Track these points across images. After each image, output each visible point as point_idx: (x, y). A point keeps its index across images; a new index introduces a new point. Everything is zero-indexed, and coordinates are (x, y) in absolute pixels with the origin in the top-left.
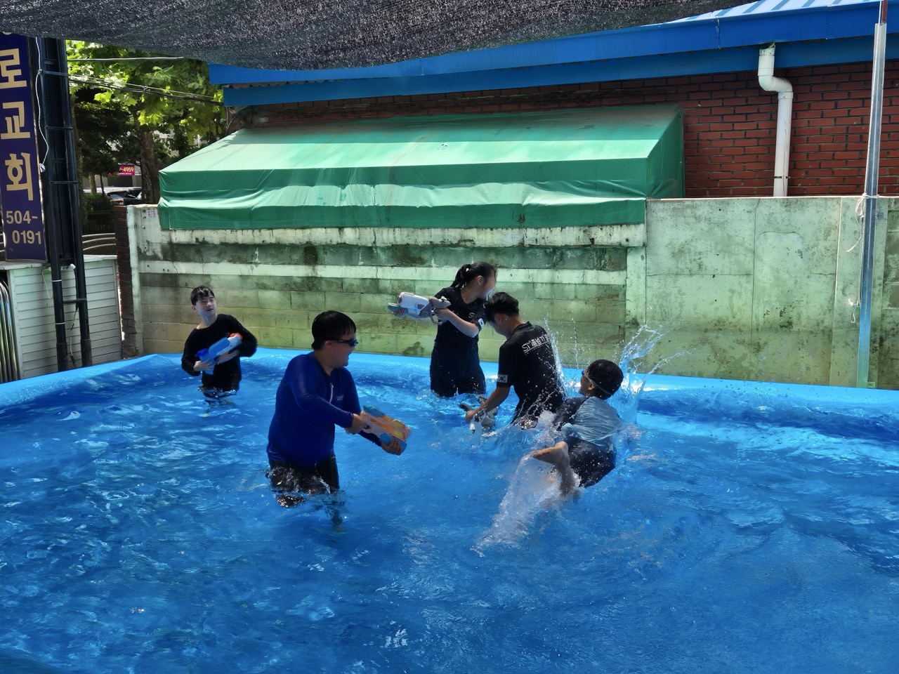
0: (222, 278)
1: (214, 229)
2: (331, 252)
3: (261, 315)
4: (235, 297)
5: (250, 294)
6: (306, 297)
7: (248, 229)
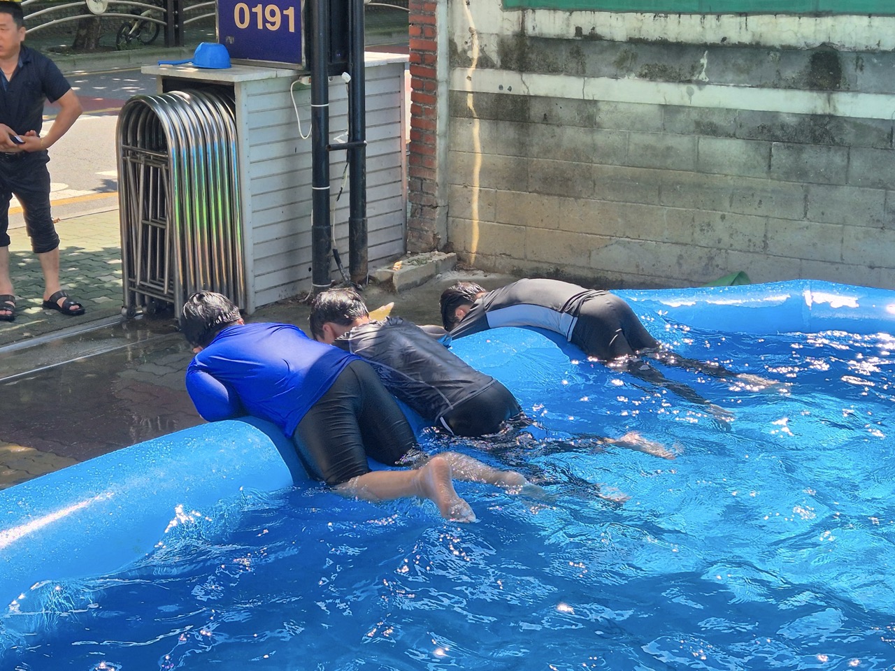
0: (621, 107)
1: (617, 11)
2: (874, 65)
3: (699, 186)
4: (647, 147)
5: (682, 143)
6: (805, 156)
7: (691, 13)
